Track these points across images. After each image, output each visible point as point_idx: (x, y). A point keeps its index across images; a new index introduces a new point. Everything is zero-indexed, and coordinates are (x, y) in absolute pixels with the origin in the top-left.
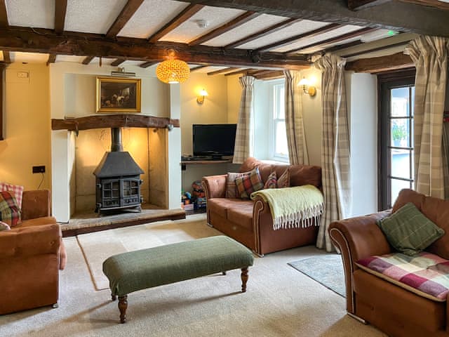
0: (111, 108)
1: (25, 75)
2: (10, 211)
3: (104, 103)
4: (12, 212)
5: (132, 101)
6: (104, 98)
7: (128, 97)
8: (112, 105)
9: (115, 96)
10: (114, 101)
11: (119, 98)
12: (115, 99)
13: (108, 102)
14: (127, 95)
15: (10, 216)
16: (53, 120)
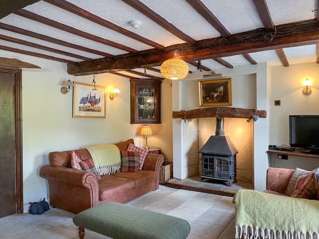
0: (210, 102)
1: (170, 85)
2: (128, 163)
3: (205, 99)
4: (130, 163)
5: (225, 97)
6: (205, 95)
7: (222, 94)
8: (211, 101)
9: (213, 93)
10: (212, 98)
11: (216, 95)
12: (213, 96)
13: (208, 98)
14: (221, 92)
15: (128, 165)
16: (173, 112)
